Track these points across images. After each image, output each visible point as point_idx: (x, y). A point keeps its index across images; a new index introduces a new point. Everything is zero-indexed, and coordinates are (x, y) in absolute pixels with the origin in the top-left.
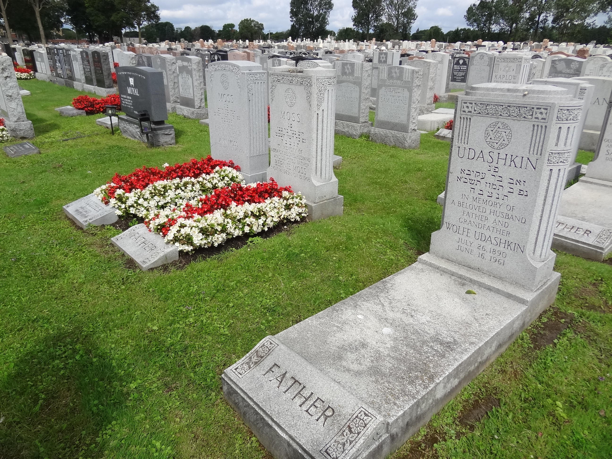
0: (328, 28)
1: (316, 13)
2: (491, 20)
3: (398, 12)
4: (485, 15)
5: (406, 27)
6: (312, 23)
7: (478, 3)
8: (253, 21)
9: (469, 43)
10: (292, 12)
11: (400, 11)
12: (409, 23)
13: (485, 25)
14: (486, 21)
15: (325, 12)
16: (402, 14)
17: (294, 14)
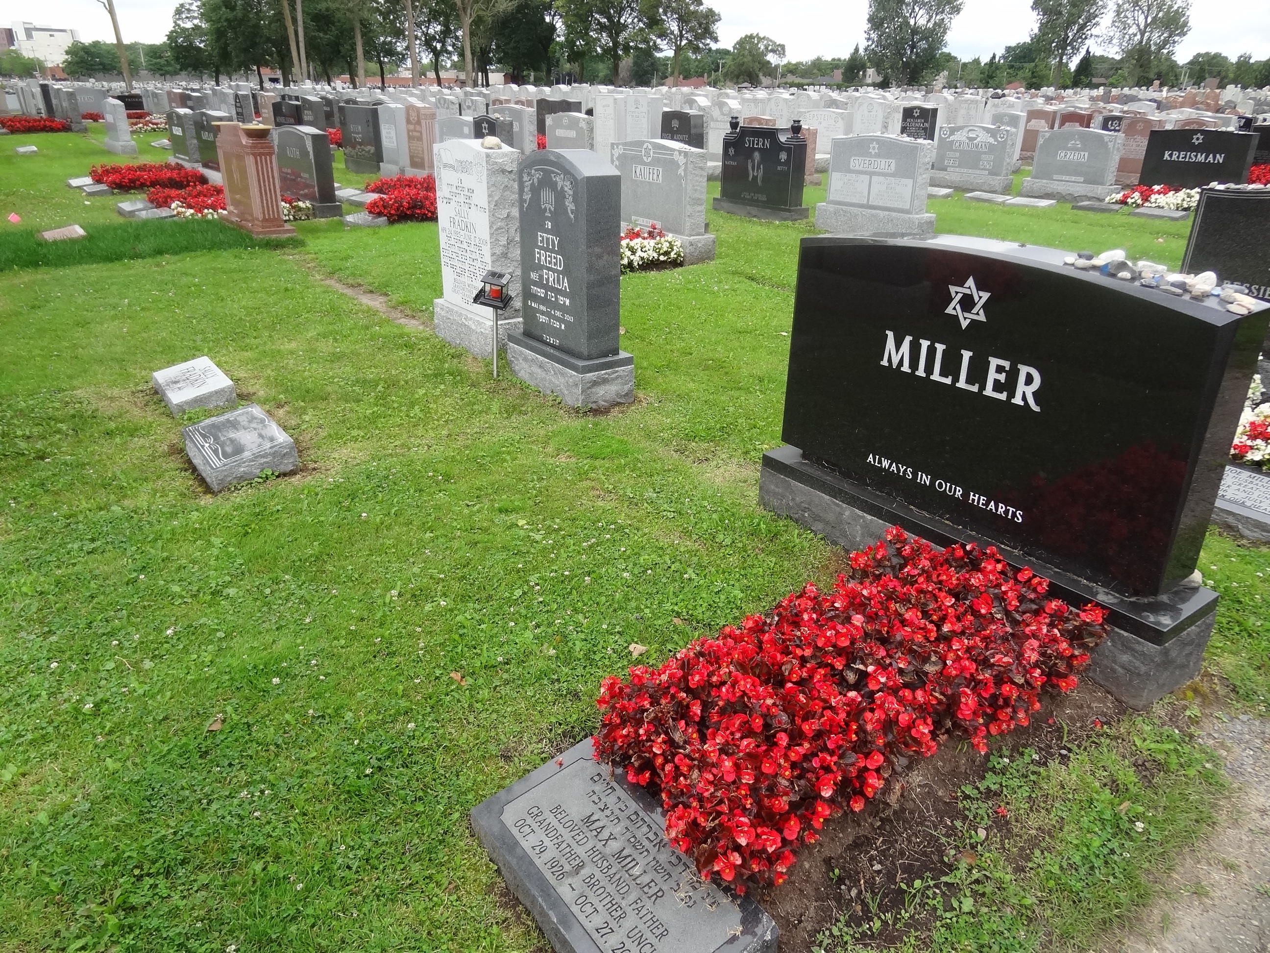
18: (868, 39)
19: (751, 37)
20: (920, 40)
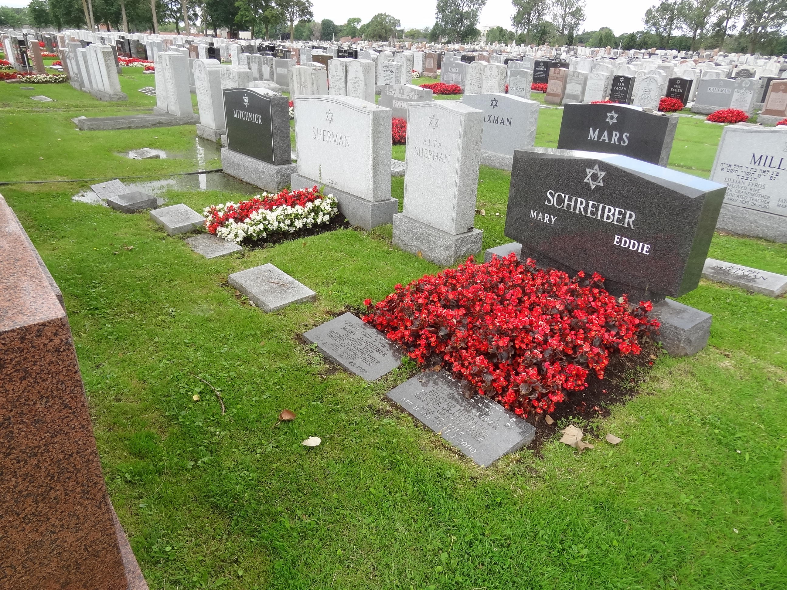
0: (478, 27)
1: (466, 9)
2: (671, 24)
3: (565, 11)
4: (665, 18)
5: (572, 28)
6: (460, 20)
7: (658, 4)
8: (388, 16)
9: (643, 51)
10: (438, 7)
11: (567, 10)
12: (576, 25)
13: (665, 30)
14: (665, 26)
15: (477, 8)
16: (570, 13)
17: (441, 9)
18: (437, 18)
19: (381, 15)
20: (466, 19)
